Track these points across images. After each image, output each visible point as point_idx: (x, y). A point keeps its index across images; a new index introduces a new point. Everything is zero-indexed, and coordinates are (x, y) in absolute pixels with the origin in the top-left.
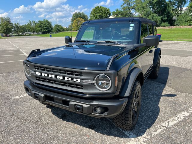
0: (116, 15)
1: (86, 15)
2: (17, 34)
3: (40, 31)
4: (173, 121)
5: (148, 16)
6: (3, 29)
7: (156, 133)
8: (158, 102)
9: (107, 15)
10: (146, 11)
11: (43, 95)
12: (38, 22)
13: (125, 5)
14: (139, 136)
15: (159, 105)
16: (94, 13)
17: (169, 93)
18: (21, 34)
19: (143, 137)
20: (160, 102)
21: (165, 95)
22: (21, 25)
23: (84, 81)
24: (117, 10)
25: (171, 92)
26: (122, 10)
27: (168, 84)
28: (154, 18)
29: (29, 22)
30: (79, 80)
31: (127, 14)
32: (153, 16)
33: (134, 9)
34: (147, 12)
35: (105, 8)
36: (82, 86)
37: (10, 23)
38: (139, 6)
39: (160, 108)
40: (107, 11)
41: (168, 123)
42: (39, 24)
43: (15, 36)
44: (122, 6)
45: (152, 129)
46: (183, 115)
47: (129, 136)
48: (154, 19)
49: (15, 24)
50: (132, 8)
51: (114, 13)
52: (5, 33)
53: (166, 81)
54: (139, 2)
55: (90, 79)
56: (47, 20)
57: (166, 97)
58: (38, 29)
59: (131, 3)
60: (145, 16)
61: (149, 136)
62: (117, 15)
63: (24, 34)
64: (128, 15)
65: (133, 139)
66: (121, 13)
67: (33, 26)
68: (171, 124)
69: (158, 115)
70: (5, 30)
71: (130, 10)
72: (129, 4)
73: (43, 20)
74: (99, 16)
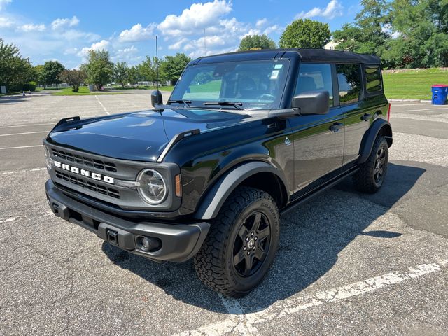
0: (342, 40)
1: (272, 42)
2: (121, 86)
3: (168, 80)
4: (350, 291)
5: (427, 38)
6: (95, 76)
7: (292, 311)
8: (343, 246)
9: (320, 40)
10: (420, 27)
11: (64, 207)
12: (165, 60)
13: (367, 14)
14: (251, 312)
15: (340, 254)
16: (289, 37)
17: (383, 229)
18: (129, 85)
19: (258, 316)
20: (348, 246)
21: (370, 233)
22: (130, 67)
23: (120, 182)
24: (346, 28)
25: (392, 227)
26: (357, 26)
27: (396, 207)
28: (440, 44)
29: (146, 61)
30: (112, 180)
31: (370, 35)
32: (438, 41)
33: (391, 22)
34: (424, 30)
35: (318, 24)
36: (118, 193)
37: (109, 63)
38: (402, 16)
39: (339, 260)
40: (323, 29)
41: (334, 294)
42: (166, 63)
43: (117, 89)
44: (358, 16)
45: (289, 301)
46: (385, 281)
47: (228, 310)
48: (442, 47)
49: (118, 63)
50: (383, 20)
51: (338, 35)
52: (96, 83)
53: (396, 201)
54: (403, 6)
55: (130, 178)
56: (184, 56)
57: (371, 237)
58: (165, 74)
59: (382, 10)
60: (417, 40)
61: (273, 316)
62: (345, 38)
63: (136, 86)
64: (373, 38)
65: (233, 316)
66: (354, 35)
67: (154, 67)
68: (343, 295)
69: (322, 275)
70: (97, 77)
71: (378, 25)
72: (378, 12)
73: (174, 55)
74: (302, 41)
